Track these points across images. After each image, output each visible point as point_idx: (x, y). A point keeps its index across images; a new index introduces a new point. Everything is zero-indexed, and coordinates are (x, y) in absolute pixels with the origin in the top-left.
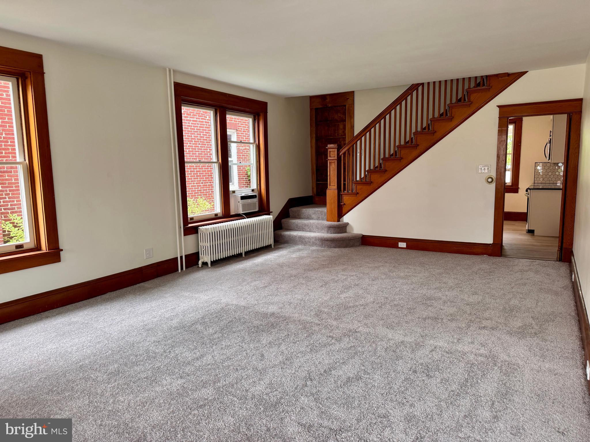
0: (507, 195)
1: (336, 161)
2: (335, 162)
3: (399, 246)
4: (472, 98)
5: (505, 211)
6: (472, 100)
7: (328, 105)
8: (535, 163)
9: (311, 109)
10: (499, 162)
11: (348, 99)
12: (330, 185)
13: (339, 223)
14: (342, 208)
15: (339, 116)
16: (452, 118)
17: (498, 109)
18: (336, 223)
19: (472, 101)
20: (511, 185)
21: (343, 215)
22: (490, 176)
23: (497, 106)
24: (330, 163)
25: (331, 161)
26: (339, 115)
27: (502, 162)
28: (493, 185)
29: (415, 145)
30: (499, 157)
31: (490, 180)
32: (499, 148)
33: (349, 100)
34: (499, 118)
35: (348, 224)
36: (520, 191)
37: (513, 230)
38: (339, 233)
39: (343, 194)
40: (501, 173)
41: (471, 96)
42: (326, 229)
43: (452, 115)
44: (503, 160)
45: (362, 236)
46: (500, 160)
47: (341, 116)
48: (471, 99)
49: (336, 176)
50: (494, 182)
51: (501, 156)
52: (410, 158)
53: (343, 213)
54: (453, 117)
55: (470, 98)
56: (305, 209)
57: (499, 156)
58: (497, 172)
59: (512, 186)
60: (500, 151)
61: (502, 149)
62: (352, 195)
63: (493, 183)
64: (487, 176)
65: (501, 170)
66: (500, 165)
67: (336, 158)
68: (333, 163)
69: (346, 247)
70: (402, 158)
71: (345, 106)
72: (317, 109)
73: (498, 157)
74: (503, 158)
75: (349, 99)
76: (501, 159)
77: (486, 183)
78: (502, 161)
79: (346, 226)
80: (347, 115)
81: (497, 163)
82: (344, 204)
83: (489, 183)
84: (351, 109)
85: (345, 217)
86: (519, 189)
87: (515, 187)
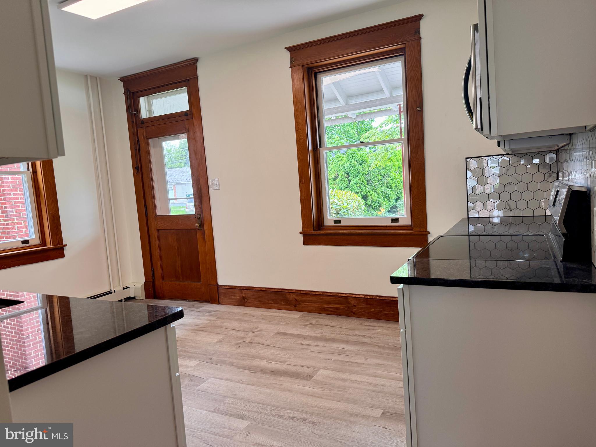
8: (466, 158)
20: (410, 224)
59: (411, 227)
86: (429, 235)
87: (418, 230)
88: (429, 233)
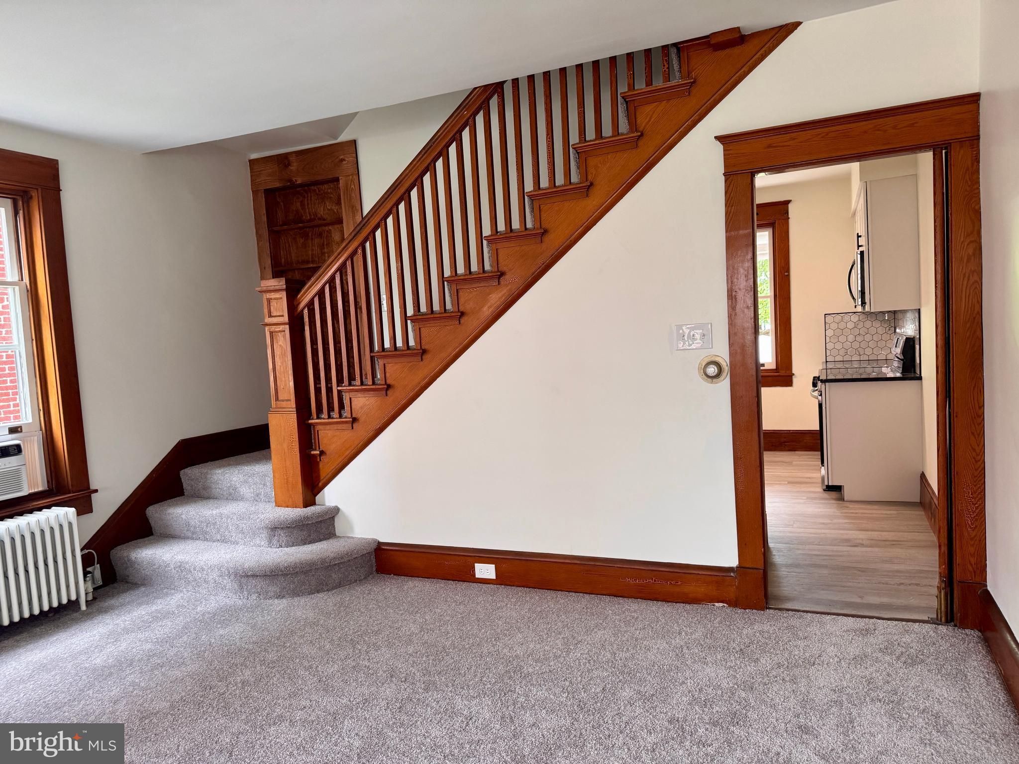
0: (766, 392)
1: (287, 327)
2: (284, 331)
3: (478, 575)
4: (642, 120)
5: (764, 428)
6: (643, 125)
7: (294, 179)
8: (825, 314)
9: (255, 192)
10: (736, 314)
11: (342, 160)
12: (277, 399)
13: (311, 510)
14: (318, 463)
15: (328, 210)
16: (589, 186)
17: (719, 148)
18: (299, 512)
19: (641, 129)
20: (775, 368)
21: (320, 484)
22: (714, 359)
23: (716, 138)
24: (271, 333)
25: (273, 328)
26: (329, 205)
27: (743, 312)
28: (724, 385)
29: (495, 272)
30: (736, 299)
31: (712, 370)
32: (731, 268)
33: (344, 163)
34: (725, 174)
35: (336, 510)
36: (795, 380)
37: (789, 483)
38: (305, 544)
39: (317, 424)
40: (743, 347)
41: (638, 114)
42: (264, 534)
43: (590, 177)
44: (748, 308)
45: (374, 546)
46: (738, 307)
47: (333, 207)
48: (639, 121)
49: (291, 372)
50: (724, 374)
51: (740, 295)
52: (487, 311)
53: (322, 478)
54: (592, 184)
55: (636, 122)
56: (219, 471)
57: (734, 293)
58: (731, 345)
59: (776, 370)
60: (737, 278)
61: (741, 271)
62: (340, 426)
63: (722, 378)
64: (704, 356)
65: (744, 338)
66: (738, 321)
67: (286, 319)
68: (279, 334)
69: (318, 592)
70: (462, 314)
71: (337, 180)
72: (269, 193)
73: (732, 296)
74: (747, 300)
75: (344, 160)
76: (740, 305)
77: (703, 379)
78: (746, 310)
79: (332, 519)
80: (345, 203)
81: (730, 317)
82: (322, 453)
83: (710, 380)
84: (353, 186)
85: (327, 490)
86: (793, 376)
87: (784, 372)
88: (794, 374)
